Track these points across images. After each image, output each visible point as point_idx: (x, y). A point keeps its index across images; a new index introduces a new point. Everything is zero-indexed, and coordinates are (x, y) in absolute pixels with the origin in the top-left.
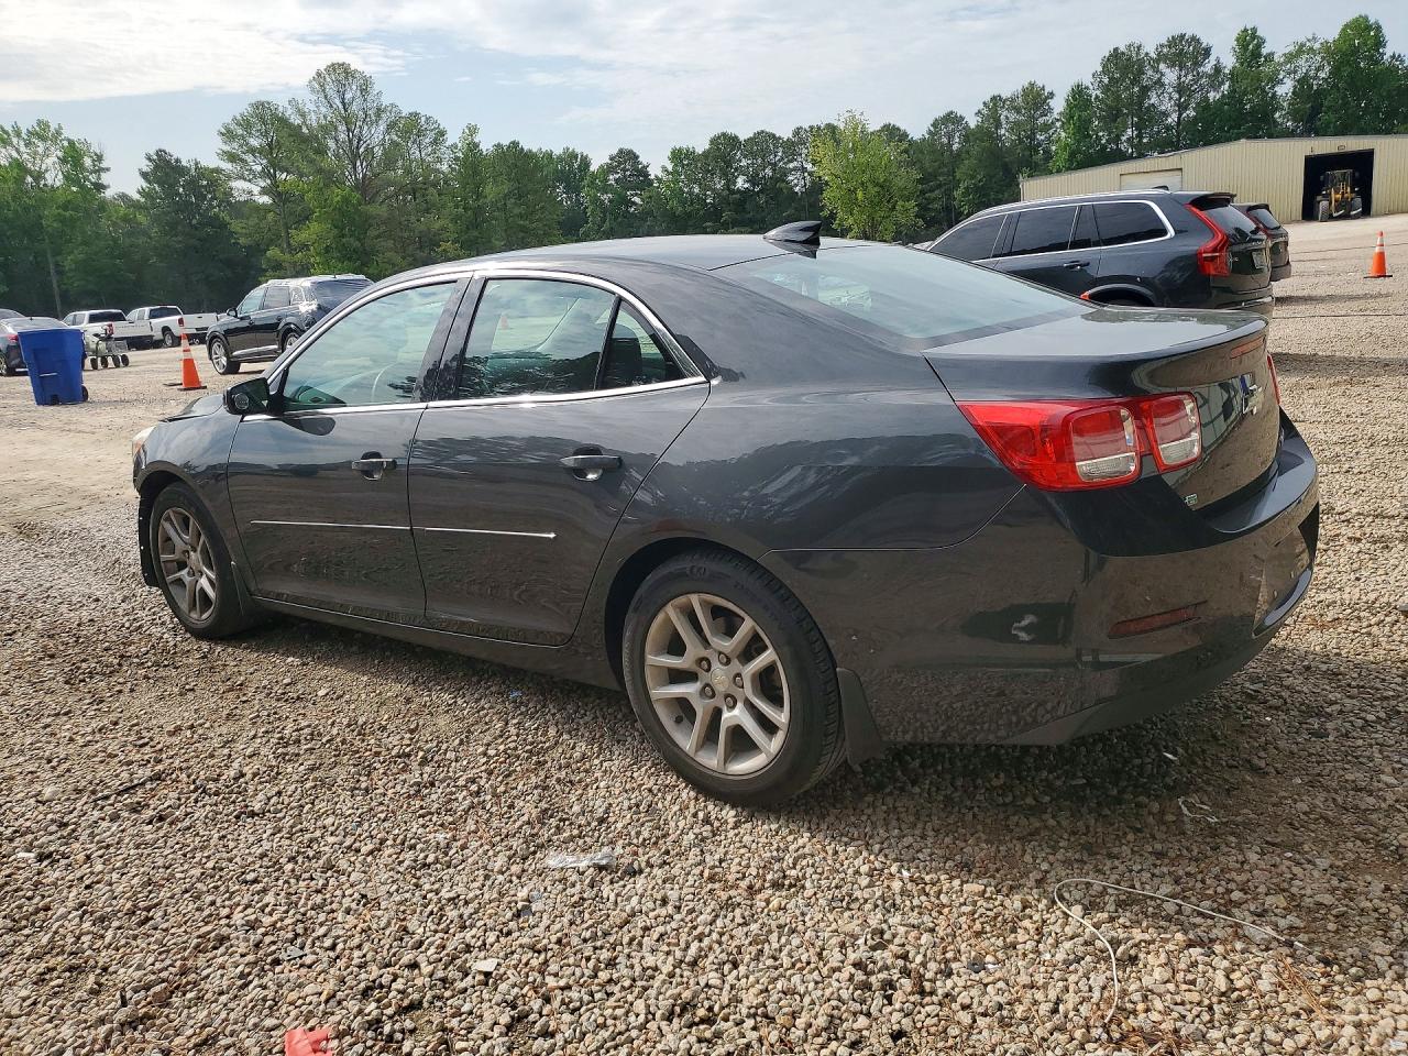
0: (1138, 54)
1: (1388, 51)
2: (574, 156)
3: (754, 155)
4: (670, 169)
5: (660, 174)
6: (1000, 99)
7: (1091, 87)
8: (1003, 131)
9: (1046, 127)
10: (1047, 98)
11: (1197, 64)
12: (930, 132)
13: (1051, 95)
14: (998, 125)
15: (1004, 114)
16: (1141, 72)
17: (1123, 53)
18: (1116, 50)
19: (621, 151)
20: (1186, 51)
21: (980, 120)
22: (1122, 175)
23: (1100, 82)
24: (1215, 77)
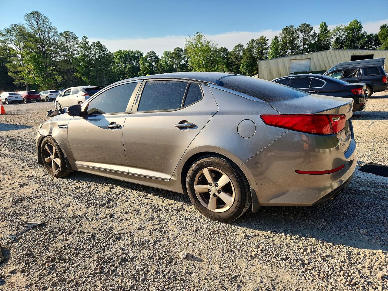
1: (363, 31)
2: (138, 52)
4: (164, 57)
5: (161, 58)
6: (254, 41)
7: (279, 37)
8: (254, 50)
9: (266, 49)
10: (267, 40)
11: (309, 32)
13: (268, 40)
14: (253, 48)
15: (254, 45)
16: (293, 33)
19: (151, 51)
20: (306, 28)
21: (248, 46)
22: (290, 60)
23: (282, 36)
24: (313, 36)
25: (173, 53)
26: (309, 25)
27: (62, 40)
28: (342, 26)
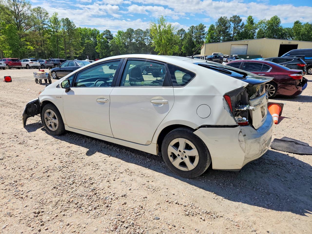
0: (226, 19)
2: (96, 30)
3: (137, 34)
4: (117, 35)
5: (115, 36)
6: (194, 27)
7: (215, 26)
8: (193, 35)
9: (204, 34)
10: (204, 27)
11: (238, 23)
12: (177, 33)
14: (193, 33)
15: (194, 30)
16: (226, 23)
17: (223, 18)
18: (221, 17)
19: (107, 30)
20: (236, 20)
21: (189, 31)
22: (231, 45)
23: (217, 24)
24: (241, 27)
25: (126, 33)
26: (239, 17)
27: (34, 14)
28: (265, 20)
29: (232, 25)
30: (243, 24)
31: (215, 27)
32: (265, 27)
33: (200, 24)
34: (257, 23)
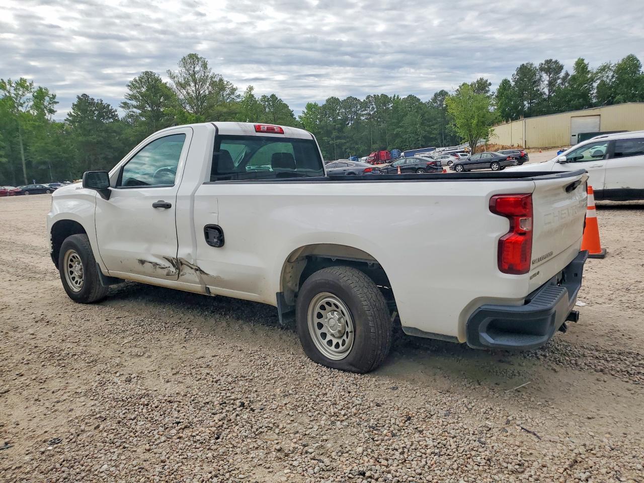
0: (531, 67)
3: (346, 107)
4: (307, 113)
7: (511, 81)
10: (488, 85)
11: (557, 73)
12: (432, 99)
17: (526, 66)
18: (523, 65)
20: (553, 68)
22: (571, 117)
23: (515, 79)
24: (564, 79)
25: (324, 106)
26: (556, 62)
28: (611, 63)
29: (546, 78)
30: (567, 74)
31: (513, 84)
32: (613, 76)
33: (479, 80)
34: (595, 71)
